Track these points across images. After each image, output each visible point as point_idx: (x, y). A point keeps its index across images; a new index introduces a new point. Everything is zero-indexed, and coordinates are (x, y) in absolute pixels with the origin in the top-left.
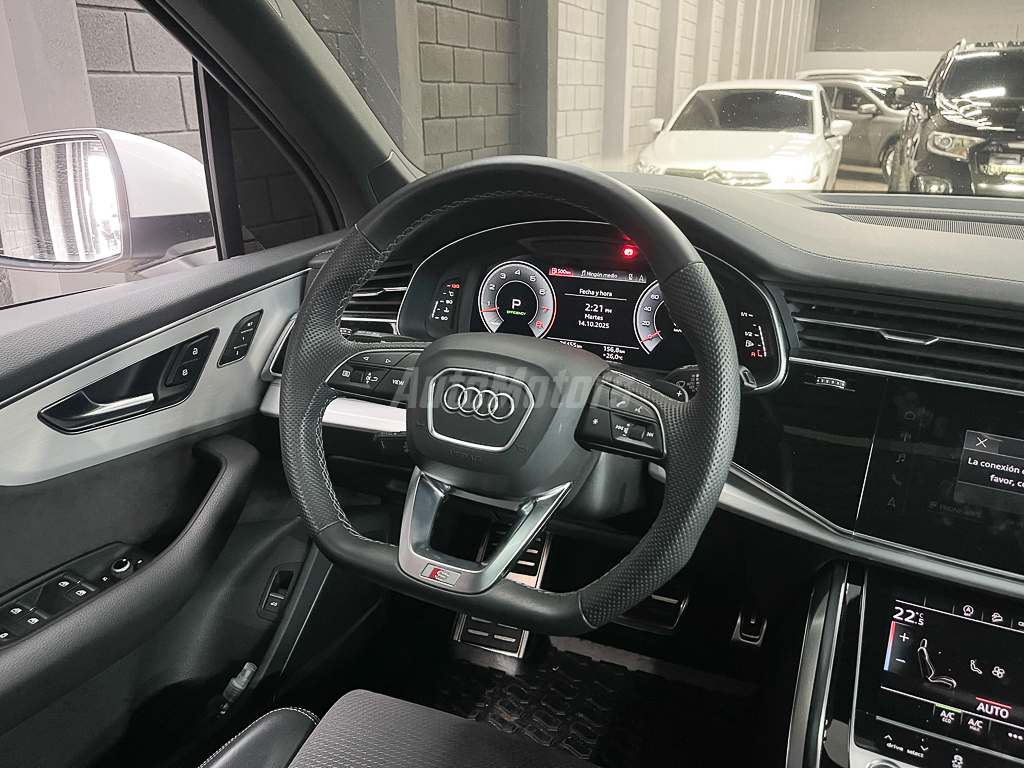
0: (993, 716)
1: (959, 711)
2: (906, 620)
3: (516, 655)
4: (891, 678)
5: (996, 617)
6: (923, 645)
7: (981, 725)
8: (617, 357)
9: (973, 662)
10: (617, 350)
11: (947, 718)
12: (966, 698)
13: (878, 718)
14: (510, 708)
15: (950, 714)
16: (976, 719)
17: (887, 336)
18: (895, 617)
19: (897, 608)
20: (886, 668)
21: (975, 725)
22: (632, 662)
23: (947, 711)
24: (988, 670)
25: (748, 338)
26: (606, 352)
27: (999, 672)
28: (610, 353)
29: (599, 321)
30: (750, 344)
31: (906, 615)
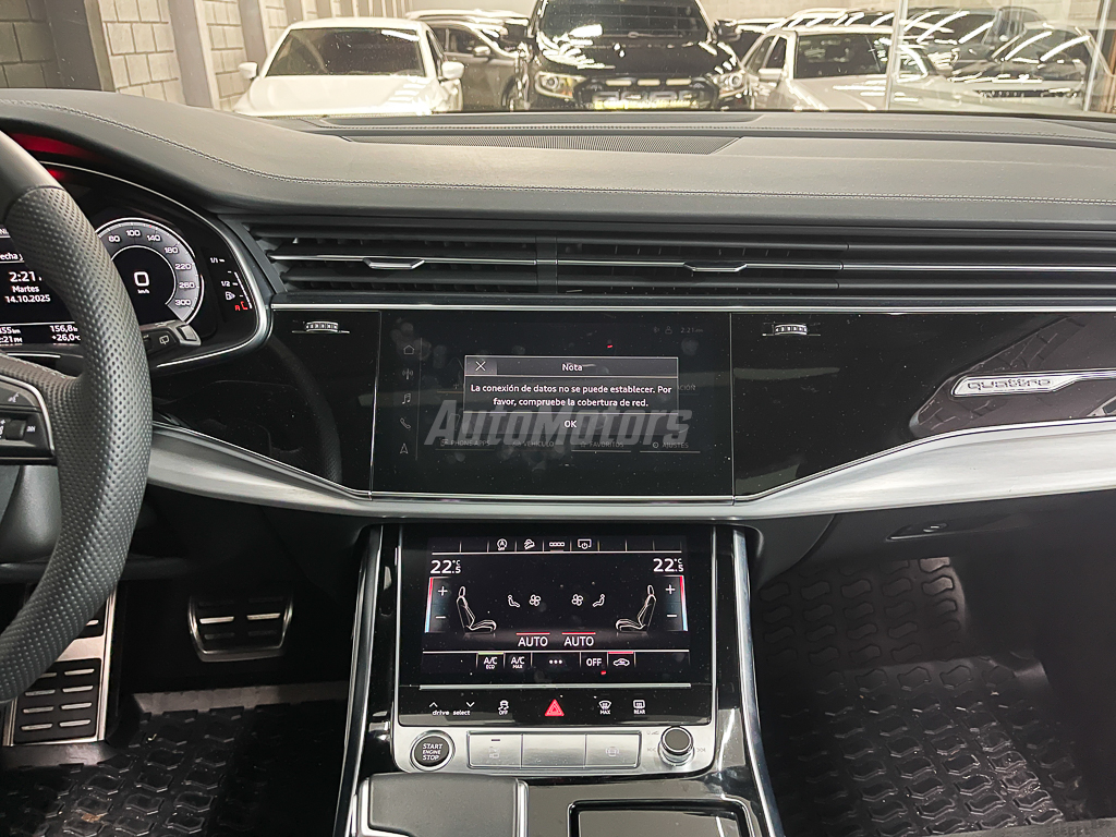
0: (533, 648)
1: (501, 653)
2: (444, 572)
3: (94, 739)
4: (435, 640)
5: (529, 544)
6: (462, 594)
7: (523, 660)
8: (72, 337)
9: (510, 598)
10: (70, 328)
11: (490, 664)
12: (507, 636)
13: (422, 687)
14: (93, 806)
15: (493, 659)
16: (518, 655)
17: (372, 265)
18: (433, 572)
19: (434, 562)
20: (427, 630)
21: (518, 664)
22: (249, 698)
23: (490, 657)
24: (524, 600)
25: (227, 289)
26: (55, 334)
27: (535, 600)
28: (61, 333)
29: (34, 294)
30: (230, 296)
31: (443, 566)
